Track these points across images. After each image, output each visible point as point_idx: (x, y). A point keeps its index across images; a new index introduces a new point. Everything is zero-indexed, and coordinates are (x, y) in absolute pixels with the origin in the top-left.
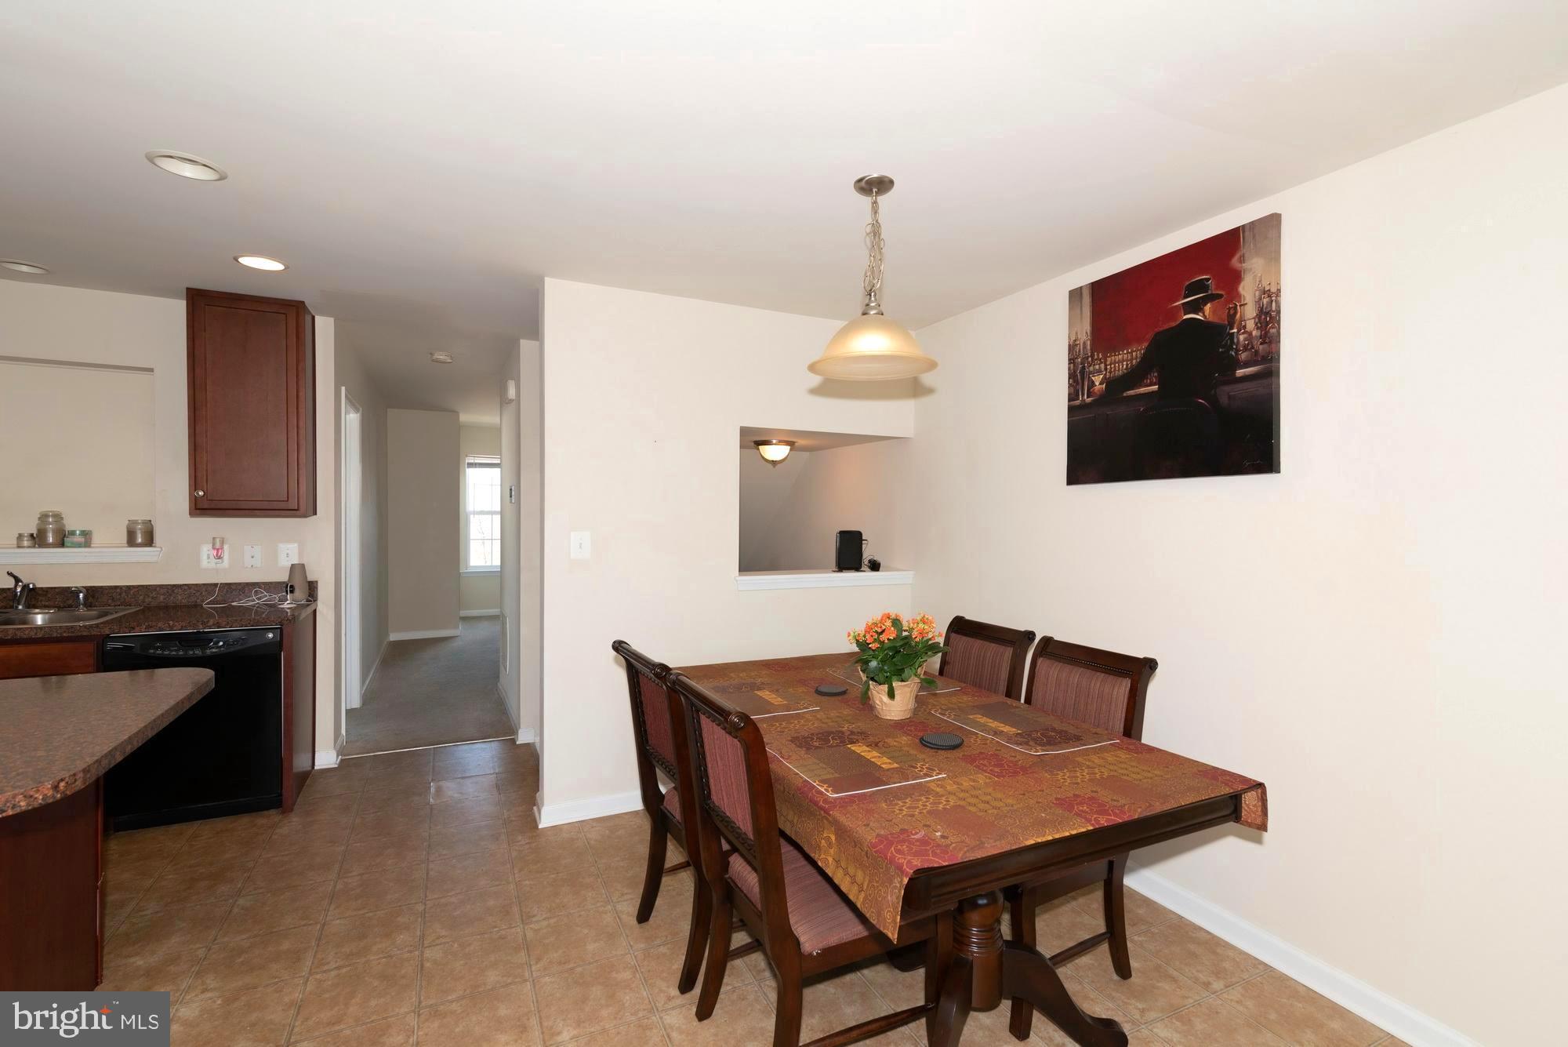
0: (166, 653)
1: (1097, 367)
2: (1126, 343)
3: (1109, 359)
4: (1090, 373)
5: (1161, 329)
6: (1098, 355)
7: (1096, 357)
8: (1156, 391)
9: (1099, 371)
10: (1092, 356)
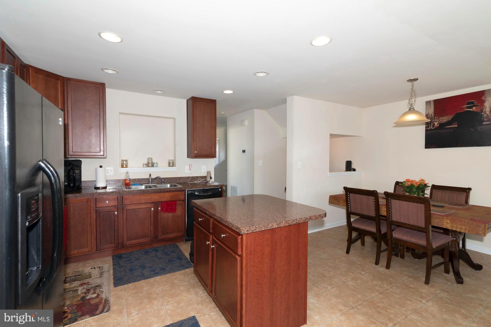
0: (200, 194)
1: (436, 120)
2: (446, 115)
3: (440, 119)
4: (433, 122)
5: (459, 112)
6: (436, 117)
7: (435, 118)
8: (457, 127)
9: (437, 121)
10: (434, 118)
